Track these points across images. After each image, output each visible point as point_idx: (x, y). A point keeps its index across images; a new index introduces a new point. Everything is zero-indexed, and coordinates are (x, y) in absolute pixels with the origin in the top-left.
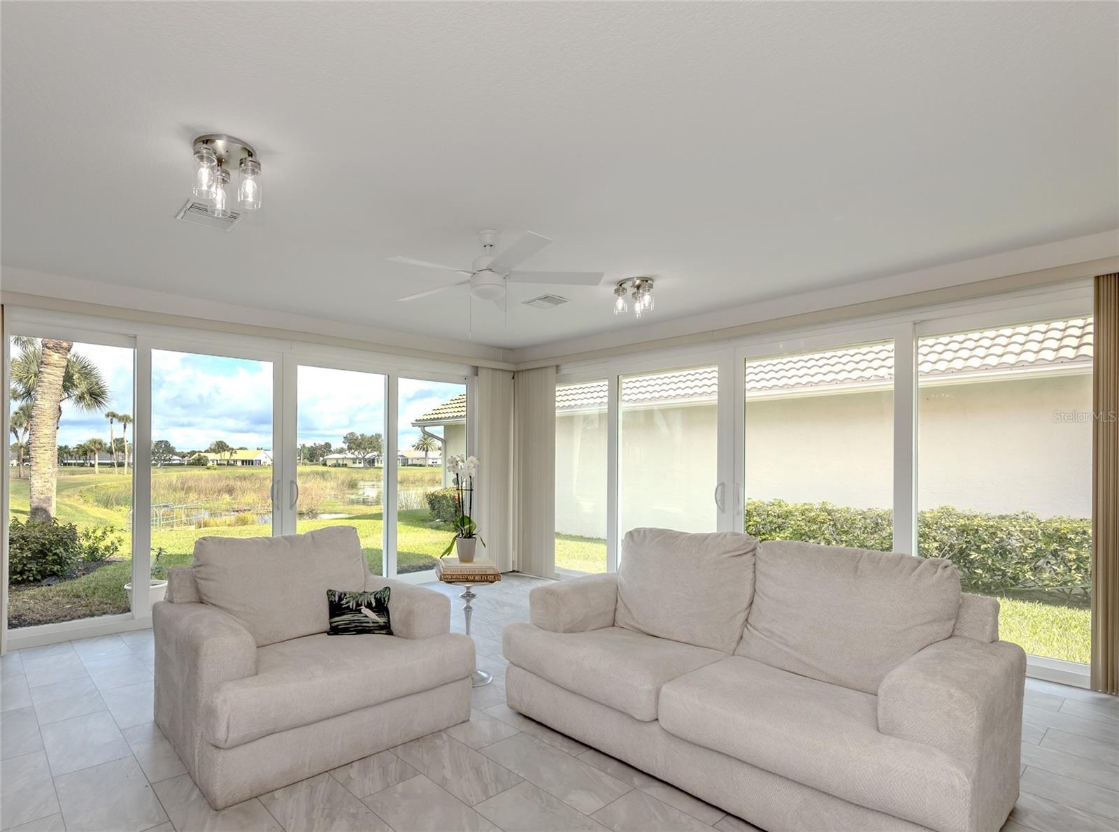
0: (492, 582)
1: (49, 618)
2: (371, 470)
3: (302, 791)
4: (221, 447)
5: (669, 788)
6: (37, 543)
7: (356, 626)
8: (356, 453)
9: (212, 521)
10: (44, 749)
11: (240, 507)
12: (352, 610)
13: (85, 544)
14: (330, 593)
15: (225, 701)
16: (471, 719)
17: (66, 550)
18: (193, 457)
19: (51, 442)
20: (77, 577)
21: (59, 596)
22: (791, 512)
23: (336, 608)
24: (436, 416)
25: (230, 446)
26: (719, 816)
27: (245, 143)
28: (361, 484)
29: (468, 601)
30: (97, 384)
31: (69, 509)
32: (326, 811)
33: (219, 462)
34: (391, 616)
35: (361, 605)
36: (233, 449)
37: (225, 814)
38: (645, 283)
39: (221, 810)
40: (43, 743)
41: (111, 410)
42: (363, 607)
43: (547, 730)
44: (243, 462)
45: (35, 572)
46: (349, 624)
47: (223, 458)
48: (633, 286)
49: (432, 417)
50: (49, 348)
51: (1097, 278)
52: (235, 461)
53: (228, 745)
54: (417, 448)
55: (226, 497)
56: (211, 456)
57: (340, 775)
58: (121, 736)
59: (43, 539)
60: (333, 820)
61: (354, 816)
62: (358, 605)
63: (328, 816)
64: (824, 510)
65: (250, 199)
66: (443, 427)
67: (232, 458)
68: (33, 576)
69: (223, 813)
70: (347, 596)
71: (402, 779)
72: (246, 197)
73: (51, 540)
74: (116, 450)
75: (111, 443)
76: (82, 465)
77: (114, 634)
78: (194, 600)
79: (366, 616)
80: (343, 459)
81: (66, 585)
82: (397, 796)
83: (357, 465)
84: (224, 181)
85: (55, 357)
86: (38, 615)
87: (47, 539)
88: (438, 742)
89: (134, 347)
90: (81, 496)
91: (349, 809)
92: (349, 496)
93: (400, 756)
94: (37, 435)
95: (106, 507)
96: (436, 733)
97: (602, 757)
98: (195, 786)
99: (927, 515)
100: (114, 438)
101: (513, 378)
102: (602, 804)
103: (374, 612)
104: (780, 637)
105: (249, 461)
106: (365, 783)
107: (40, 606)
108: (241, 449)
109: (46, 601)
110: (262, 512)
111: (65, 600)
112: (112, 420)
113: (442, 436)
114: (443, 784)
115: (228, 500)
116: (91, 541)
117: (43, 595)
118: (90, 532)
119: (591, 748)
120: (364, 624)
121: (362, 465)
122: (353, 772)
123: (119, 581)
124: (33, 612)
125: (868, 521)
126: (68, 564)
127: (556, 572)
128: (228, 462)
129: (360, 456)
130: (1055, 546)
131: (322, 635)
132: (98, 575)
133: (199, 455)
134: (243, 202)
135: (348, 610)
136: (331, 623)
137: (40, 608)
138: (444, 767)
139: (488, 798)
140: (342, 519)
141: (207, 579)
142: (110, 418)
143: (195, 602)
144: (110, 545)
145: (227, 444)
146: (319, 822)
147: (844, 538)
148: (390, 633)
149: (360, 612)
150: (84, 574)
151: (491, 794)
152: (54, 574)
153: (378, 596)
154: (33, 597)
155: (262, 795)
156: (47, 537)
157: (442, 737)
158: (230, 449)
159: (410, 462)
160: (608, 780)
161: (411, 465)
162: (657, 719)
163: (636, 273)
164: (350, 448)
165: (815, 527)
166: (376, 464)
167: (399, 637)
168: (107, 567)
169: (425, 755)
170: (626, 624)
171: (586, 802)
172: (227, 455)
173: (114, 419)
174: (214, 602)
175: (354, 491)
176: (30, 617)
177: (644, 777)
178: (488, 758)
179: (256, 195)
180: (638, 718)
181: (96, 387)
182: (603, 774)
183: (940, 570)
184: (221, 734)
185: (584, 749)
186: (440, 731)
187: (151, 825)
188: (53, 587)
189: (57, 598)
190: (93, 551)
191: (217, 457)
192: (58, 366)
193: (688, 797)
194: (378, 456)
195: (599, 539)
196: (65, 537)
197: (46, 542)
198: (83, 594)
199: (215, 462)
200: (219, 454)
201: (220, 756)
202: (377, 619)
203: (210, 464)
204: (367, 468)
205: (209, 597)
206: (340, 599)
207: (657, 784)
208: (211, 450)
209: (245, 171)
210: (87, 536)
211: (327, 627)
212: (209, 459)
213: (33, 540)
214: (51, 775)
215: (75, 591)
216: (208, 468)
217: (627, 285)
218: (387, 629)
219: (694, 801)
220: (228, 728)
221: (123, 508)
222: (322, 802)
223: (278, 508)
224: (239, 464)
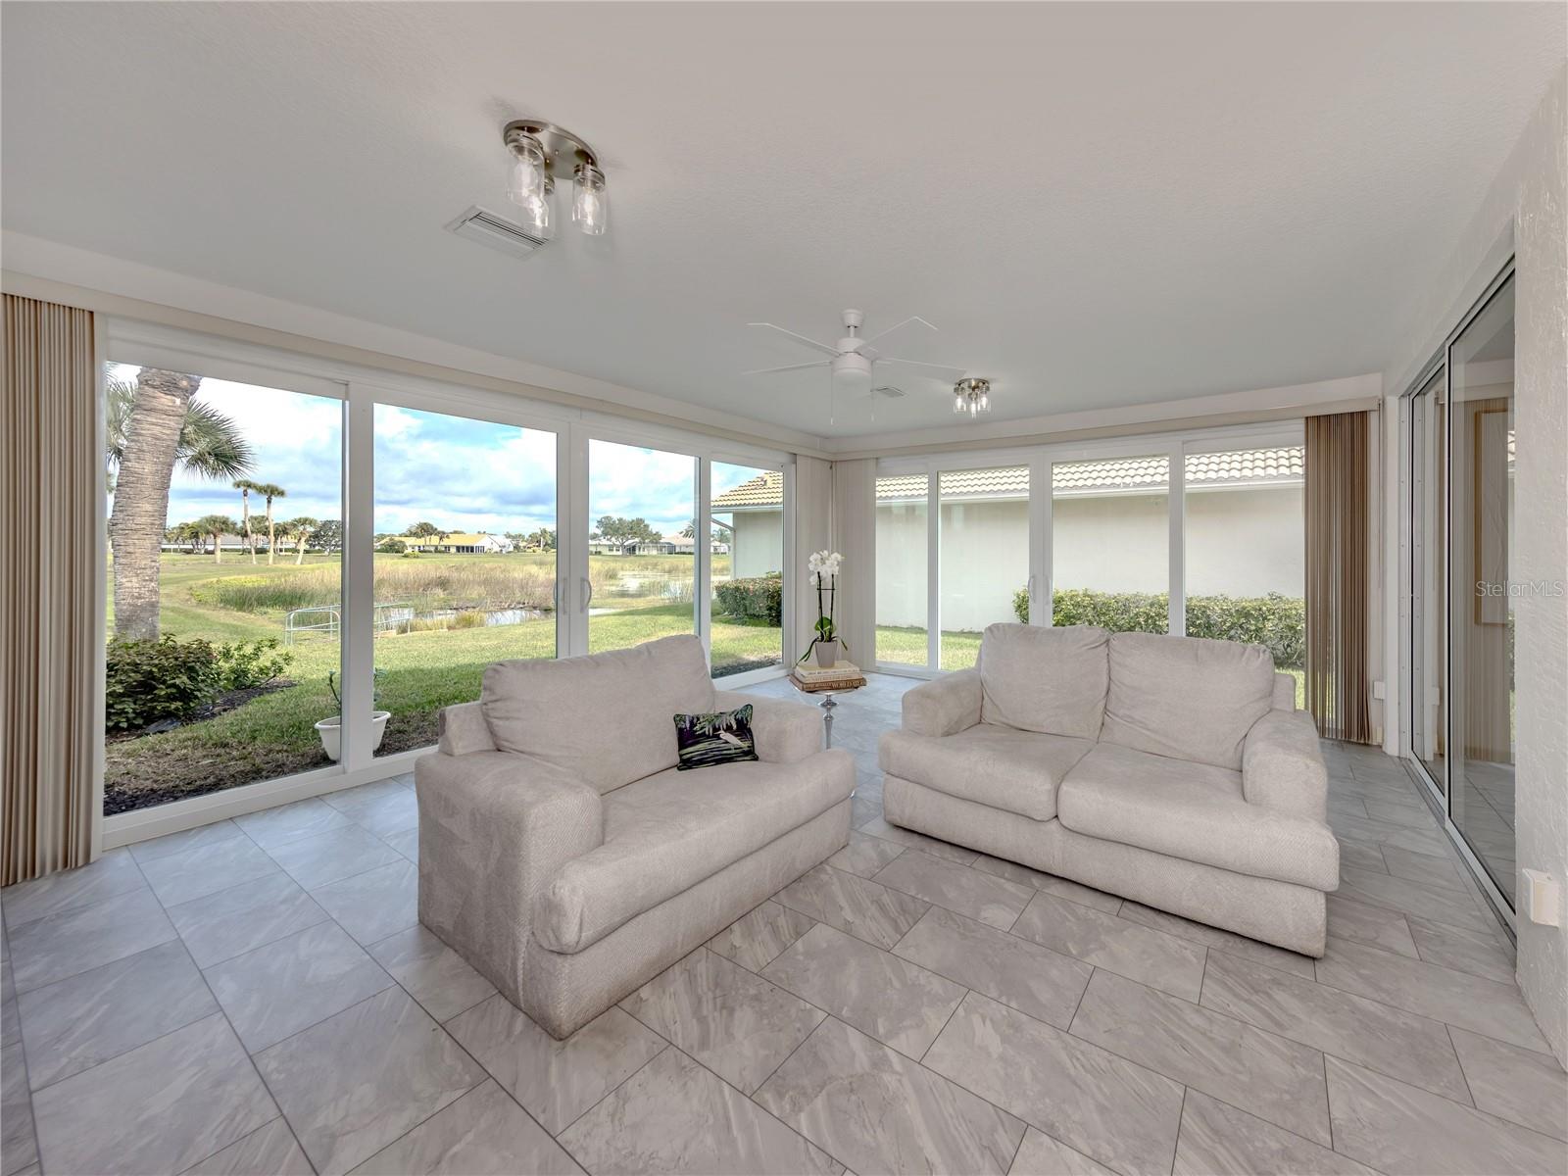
0: (856, 688)
1: (172, 784)
2: (632, 558)
3: (677, 978)
4: (425, 530)
5: (1065, 884)
6: (135, 672)
7: (715, 756)
8: (613, 539)
9: (420, 622)
10: (222, 1010)
11: (461, 604)
12: (708, 737)
13: (225, 666)
14: (679, 718)
15: (574, 890)
16: (851, 843)
17: (191, 678)
18: (382, 542)
19: (157, 522)
20: (213, 715)
21: (185, 747)
22: (1062, 598)
23: (687, 736)
24: (725, 503)
25: (439, 529)
26: (1117, 904)
27: (585, 144)
28: (620, 574)
29: (829, 710)
30: (229, 441)
31: (172, 614)
32: (719, 1001)
33: (422, 549)
34: (755, 738)
35: (719, 729)
36: (444, 533)
37: (576, 1043)
38: (980, 386)
39: (567, 1037)
40: (216, 1000)
41: (246, 478)
42: (722, 732)
43: (933, 841)
44: (458, 548)
45: (131, 715)
46: (706, 754)
47: (428, 543)
48: (970, 387)
49: (721, 503)
50: (153, 387)
51: (1307, 418)
52: (448, 548)
53: (581, 945)
54: (686, 535)
55: (440, 593)
56: (410, 541)
57: (719, 945)
58: (368, 957)
59: (149, 664)
60: (732, 1011)
61: (757, 998)
62: (716, 729)
63: (723, 1007)
64: (1085, 595)
65: (590, 221)
66: (731, 515)
67: (442, 543)
68: (128, 720)
69: (573, 1040)
70: (701, 720)
71: (798, 935)
72: (584, 216)
73: (164, 666)
74: (252, 532)
75: (244, 522)
76: (188, 552)
77: (317, 799)
78: (486, 748)
79: (727, 742)
80: (596, 545)
81: (199, 729)
82: (801, 958)
83: (615, 553)
84: (547, 191)
85: (165, 400)
86: (148, 782)
87: (156, 666)
88: (824, 877)
89: (345, 398)
90: (192, 594)
91: (748, 990)
92: (608, 588)
93: (786, 905)
94: (130, 513)
95: (241, 609)
96: (819, 866)
97: (995, 862)
98: (516, 1011)
99: (1161, 598)
100: (249, 515)
101: (831, 467)
102: (1016, 916)
103: (736, 736)
104: (1141, 722)
105: (467, 548)
106: (756, 950)
107: (150, 766)
108: (455, 532)
109: (159, 757)
110: (491, 608)
111: (199, 753)
112: (245, 491)
113: (731, 524)
114: (847, 929)
115: (442, 596)
116: (234, 661)
117: (152, 748)
118: (232, 649)
119: (981, 853)
120: (725, 752)
121: (620, 553)
122: (736, 937)
123: (295, 716)
124: (136, 777)
125: (1120, 604)
126: (196, 697)
127: (877, 665)
128: (436, 548)
129: (618, 543)
130: (1243, 620)
131: (669, 771)
132: (252, 710)
133: (391, 540)
134: (580, 224)
135: (705, 737)
136: (681, 756)
137: (150, 770)
138: (842, 908)
139: (903, 935)
140: (608, 615)
141: (507, 719)
142: (242, 489)
143: (488, 751)
144: (268, 664)
145: (435, 526)
146: (714, 1020)
147: (1103, 619)
148: (756, 759)
149: (718, 737)
150: (225, 710)
151: (905, 931)
152: (169, 715)
153: (739, 716)
154: (128, 754)
155: (622, 1000)
156: (156, 662)
157: (826, 871)
158: (439, 533)
159: (678, 550)
160: (1010, 887)
161: (678, 553)
162: (1057, 816)
163: (973, 375)
164: (605, 534)
165: (1081, 610)
166: (637, 552)
167: (766, 761)
168: (267, 697)
169: (815, 897)
170: (995, 721)
171: (999, 917)
172: (435, 540)
173: (250, 491)
174: (520, 748)
175: (612, 582)
176: (132, 786)
177: (1040, 876)
178: (885, 887)
179: (597, 216)
180: (1038, 819)
181: (226, 447)
182: (1003, 881)
183: (1261, 654)
184: (570, 935)
185: (974, 857)
186: (821, 863)
187: (460, 1092)
188: (170, 735)
189: (184, 751)
190: (239, 675)
191: (421, 542)
192: (171, 413)
193: (1085, 889)
194: (640, 542)
195: (896, 627)
196: (192, 659)
197: (155, 670)
198: (234, 742)
199: (417, 548)
200: (423, 539)
201: (565, 966)
202: (740, 743)
203: (409, 551)
204: (627, 556)
205: (512, 743)
206: (693, 725)
207: (1053, 881)
208: (411, 533)
209: (581, 182)
210: (227, 655)
211: (677, 760)
212: (407, 544)
213: (127, 667)
214: (247, 1053)
215: (215, 737)
216: (406, 556)
217: (965, 385)
218: (750, 754)
219: (1092, 893)
220: (581, 924)
221: (270, 610)
222: (709, 989)
223: (565, 612)
224: (453, 550)
